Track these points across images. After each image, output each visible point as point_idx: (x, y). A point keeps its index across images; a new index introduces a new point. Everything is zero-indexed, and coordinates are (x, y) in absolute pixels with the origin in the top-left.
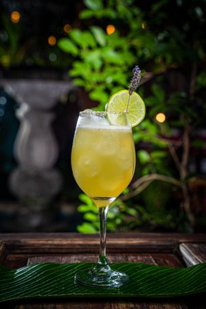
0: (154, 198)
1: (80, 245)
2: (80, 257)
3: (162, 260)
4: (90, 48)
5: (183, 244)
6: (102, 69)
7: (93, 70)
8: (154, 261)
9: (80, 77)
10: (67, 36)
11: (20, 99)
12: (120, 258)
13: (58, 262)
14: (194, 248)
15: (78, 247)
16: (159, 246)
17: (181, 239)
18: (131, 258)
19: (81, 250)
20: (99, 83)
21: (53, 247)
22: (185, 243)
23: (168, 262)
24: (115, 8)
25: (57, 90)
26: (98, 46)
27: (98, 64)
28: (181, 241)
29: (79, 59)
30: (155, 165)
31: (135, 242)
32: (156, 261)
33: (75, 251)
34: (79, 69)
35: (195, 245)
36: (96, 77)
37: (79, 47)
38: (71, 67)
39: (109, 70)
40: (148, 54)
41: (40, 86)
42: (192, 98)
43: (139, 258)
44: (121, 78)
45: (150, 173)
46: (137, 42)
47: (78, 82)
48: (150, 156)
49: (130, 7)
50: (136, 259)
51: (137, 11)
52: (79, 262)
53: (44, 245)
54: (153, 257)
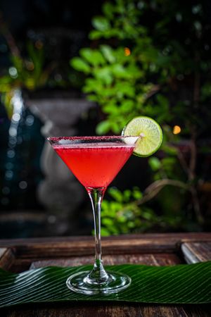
0: (171, 203)
1: (85, 248)
2: (83, 259)
3: (164, 260)
4: (101, 66)
5: (186, 244)
6: (113, 84)
7: (105, 86)
8: (155, 261)
9: (93, 93)
10: (78, 56)
11: (45, 117)
12: (122, 259)
13: (60, 266)
14: (196, 247)
15: (82, 250)
16: (162, 246)
17: (183, 238)
18: (133, 259)
19: (85, 253)
20: (110, 98)
21: (58, 250)
22: (188, 242)
23: (170, 261)
24: (121, 27)
25: (77, 108)
26: (108, 63)
27: (109, 80)
28: (183, 240)
29: (91, 76)
30: (166, 171)
31: (138, 243)
32: (158, 261)
33: (79, 254)
34: (91, 85)
35: (197, 245)
36: (108, 92)
37: (91, 65)
38: (84, 84)
39: (119, 85)
40: (153, 68)
41: (62, 105)
42: (196, 106)
43: (141, 259)
44: (129, 91)
45: (161, 179)
46: (143, 58)
47: (92, 98)
48: (161, 163)
49: (135, 26)
50: (138, 260)
51: (142, 30)
52: (81, 265)
53: (49, 248)
54: (155, 257)
